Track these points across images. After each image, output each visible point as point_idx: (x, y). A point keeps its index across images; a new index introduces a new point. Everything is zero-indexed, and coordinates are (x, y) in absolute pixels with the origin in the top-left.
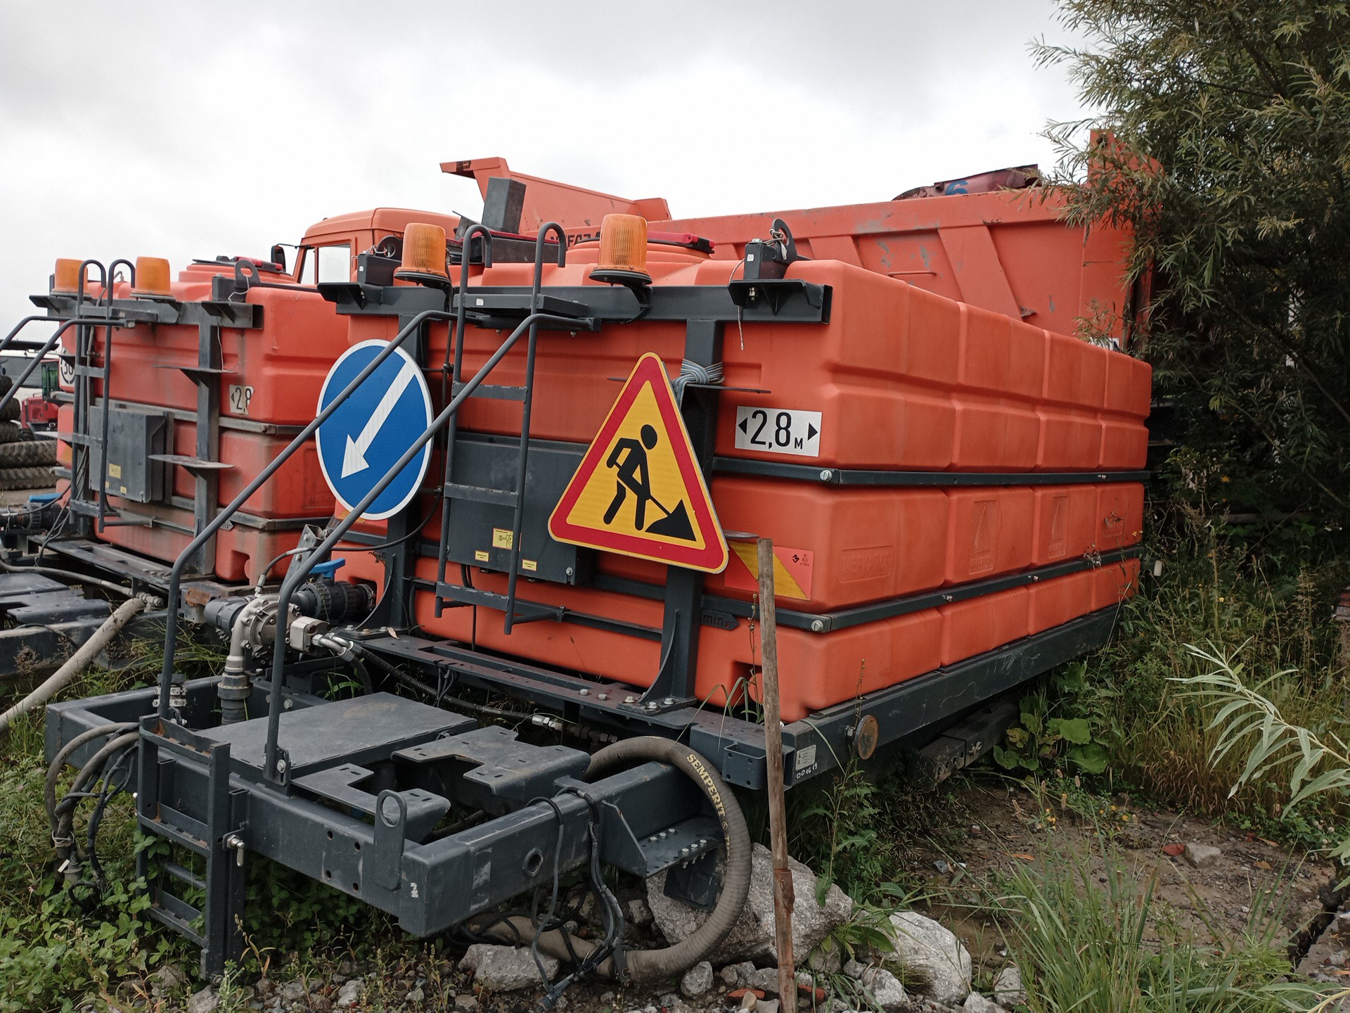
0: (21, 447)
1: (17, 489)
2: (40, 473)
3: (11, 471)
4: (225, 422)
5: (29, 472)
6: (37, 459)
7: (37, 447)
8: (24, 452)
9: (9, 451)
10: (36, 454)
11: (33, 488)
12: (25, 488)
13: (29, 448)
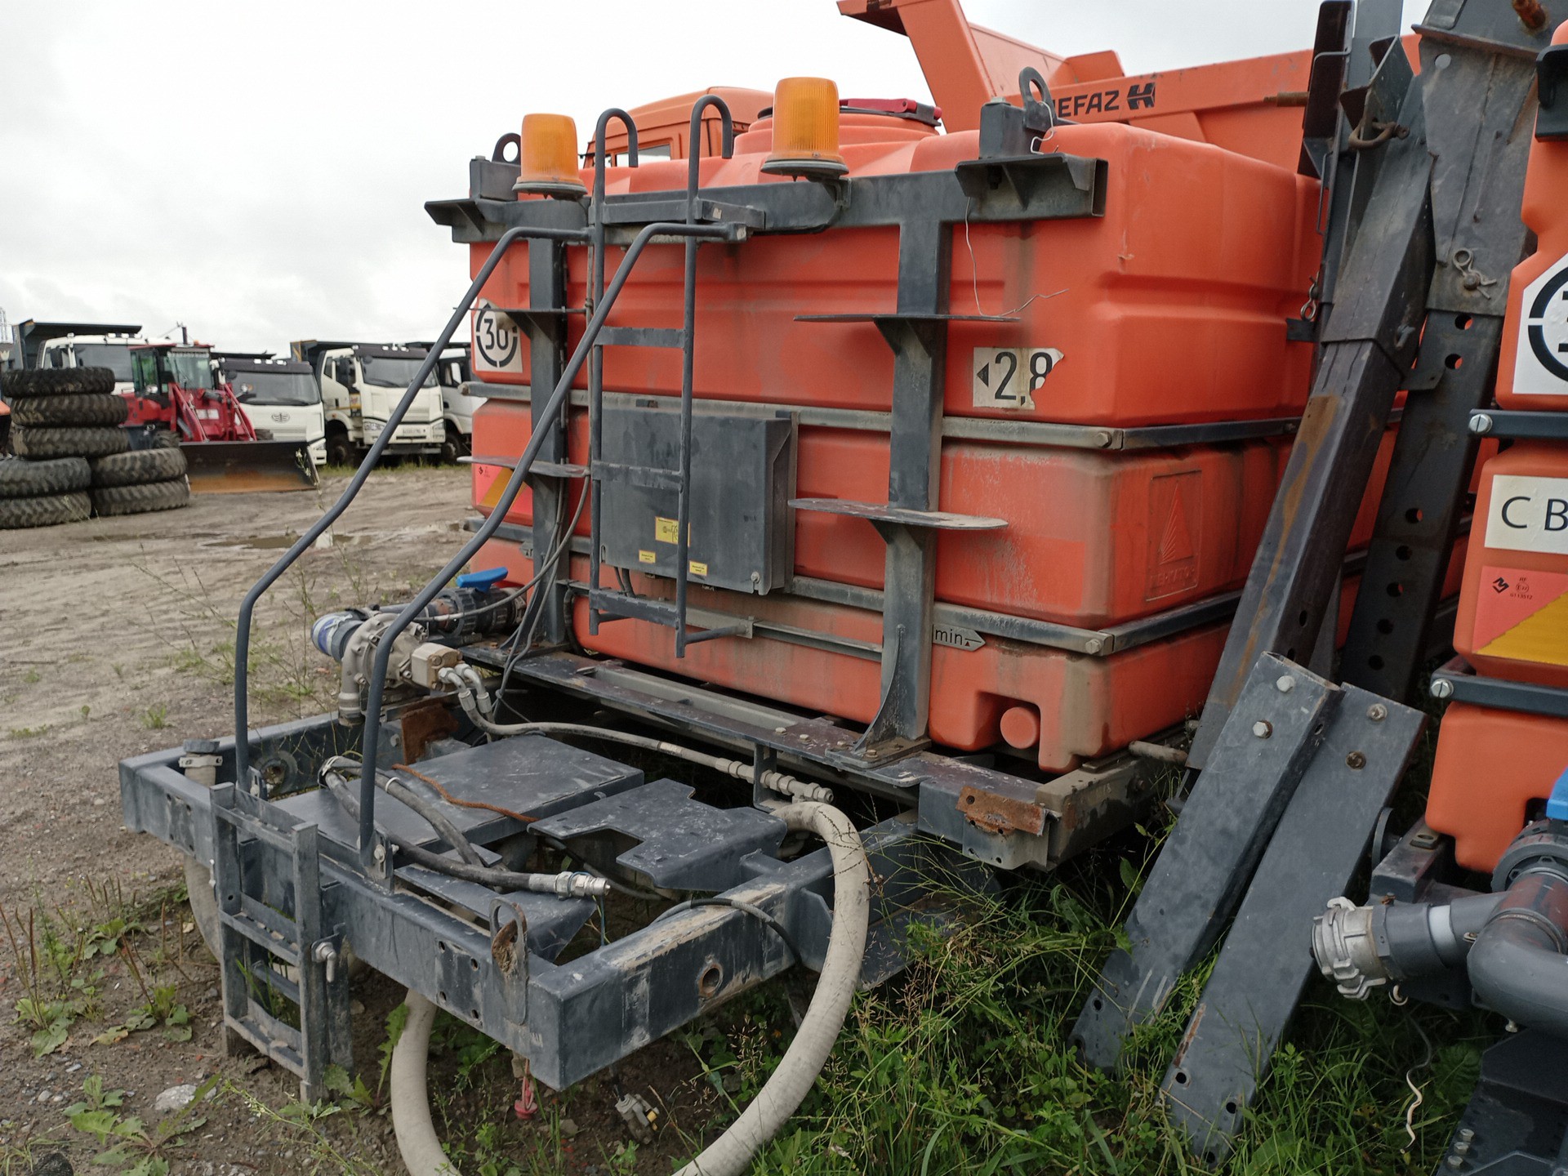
0: (134, 459)
1: (134, 513)
2: (160, 491)
3: (124, 490)
4: (959, 427)
5: (147, 490)
6: (155, 473)
7: (153, 458)
8: (138, 464)
9: (120, 464)
10: (153, 467)
11: (153, 510)
12: (143, 511)
13: (143, 459)
